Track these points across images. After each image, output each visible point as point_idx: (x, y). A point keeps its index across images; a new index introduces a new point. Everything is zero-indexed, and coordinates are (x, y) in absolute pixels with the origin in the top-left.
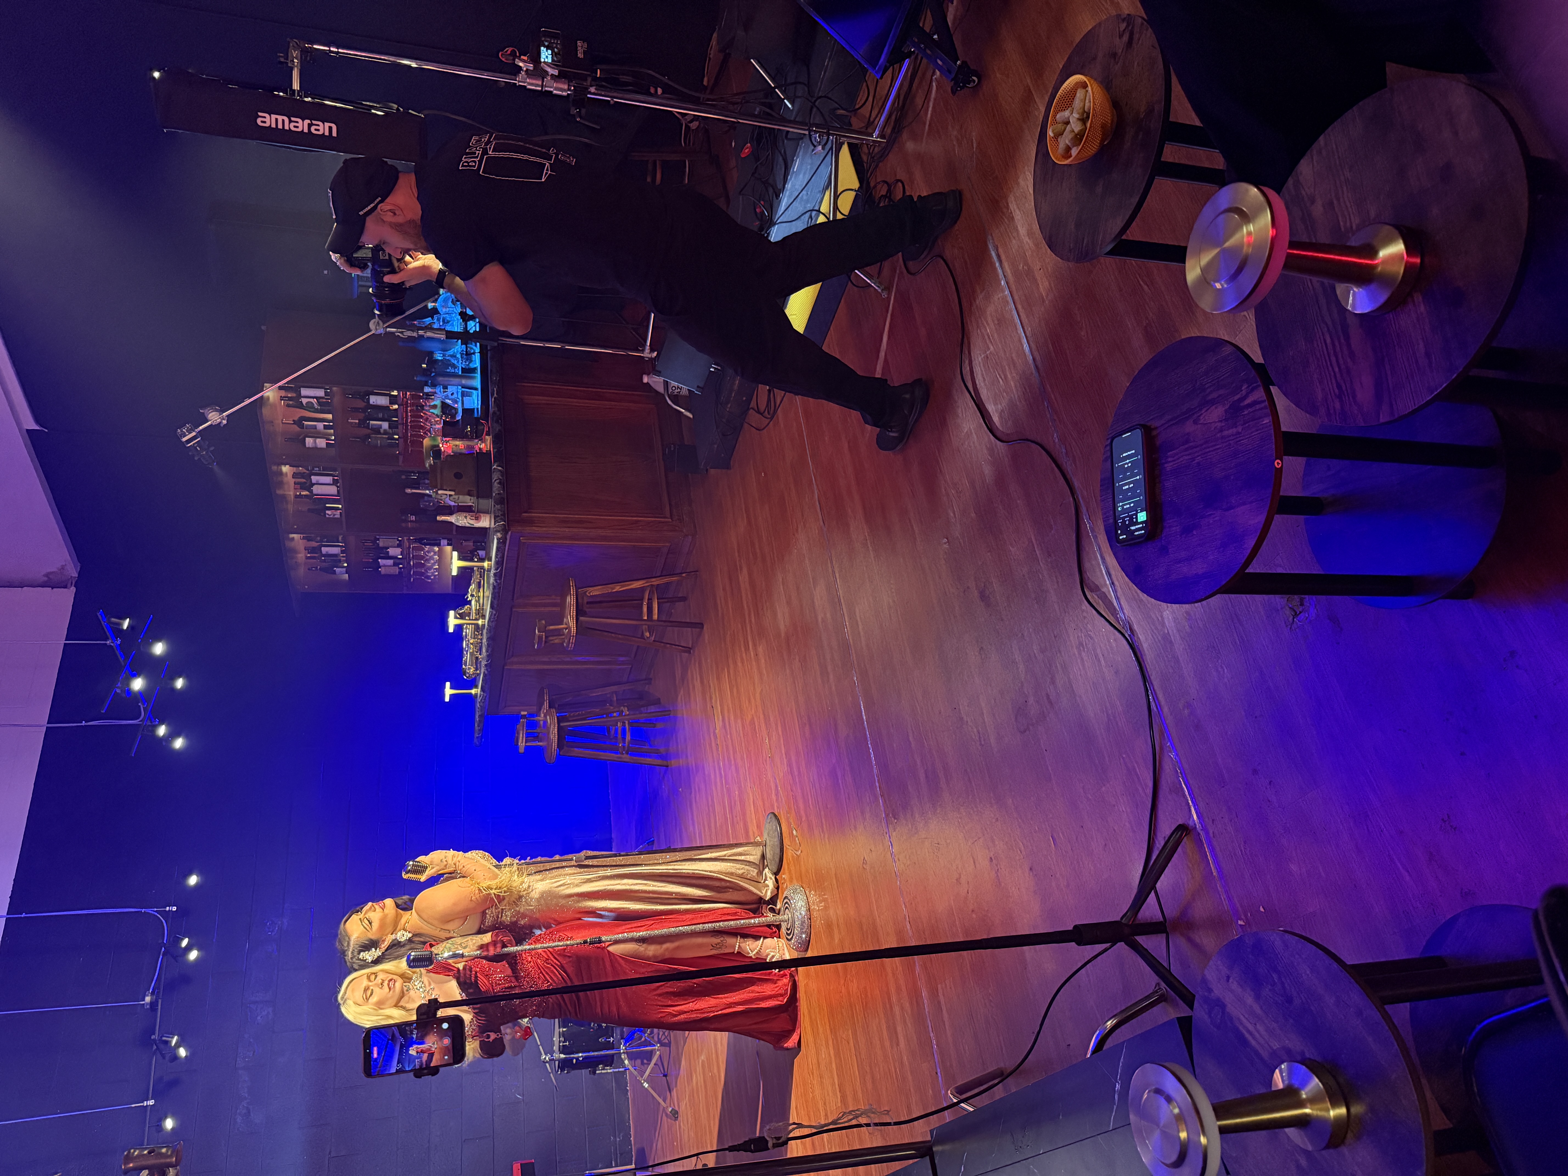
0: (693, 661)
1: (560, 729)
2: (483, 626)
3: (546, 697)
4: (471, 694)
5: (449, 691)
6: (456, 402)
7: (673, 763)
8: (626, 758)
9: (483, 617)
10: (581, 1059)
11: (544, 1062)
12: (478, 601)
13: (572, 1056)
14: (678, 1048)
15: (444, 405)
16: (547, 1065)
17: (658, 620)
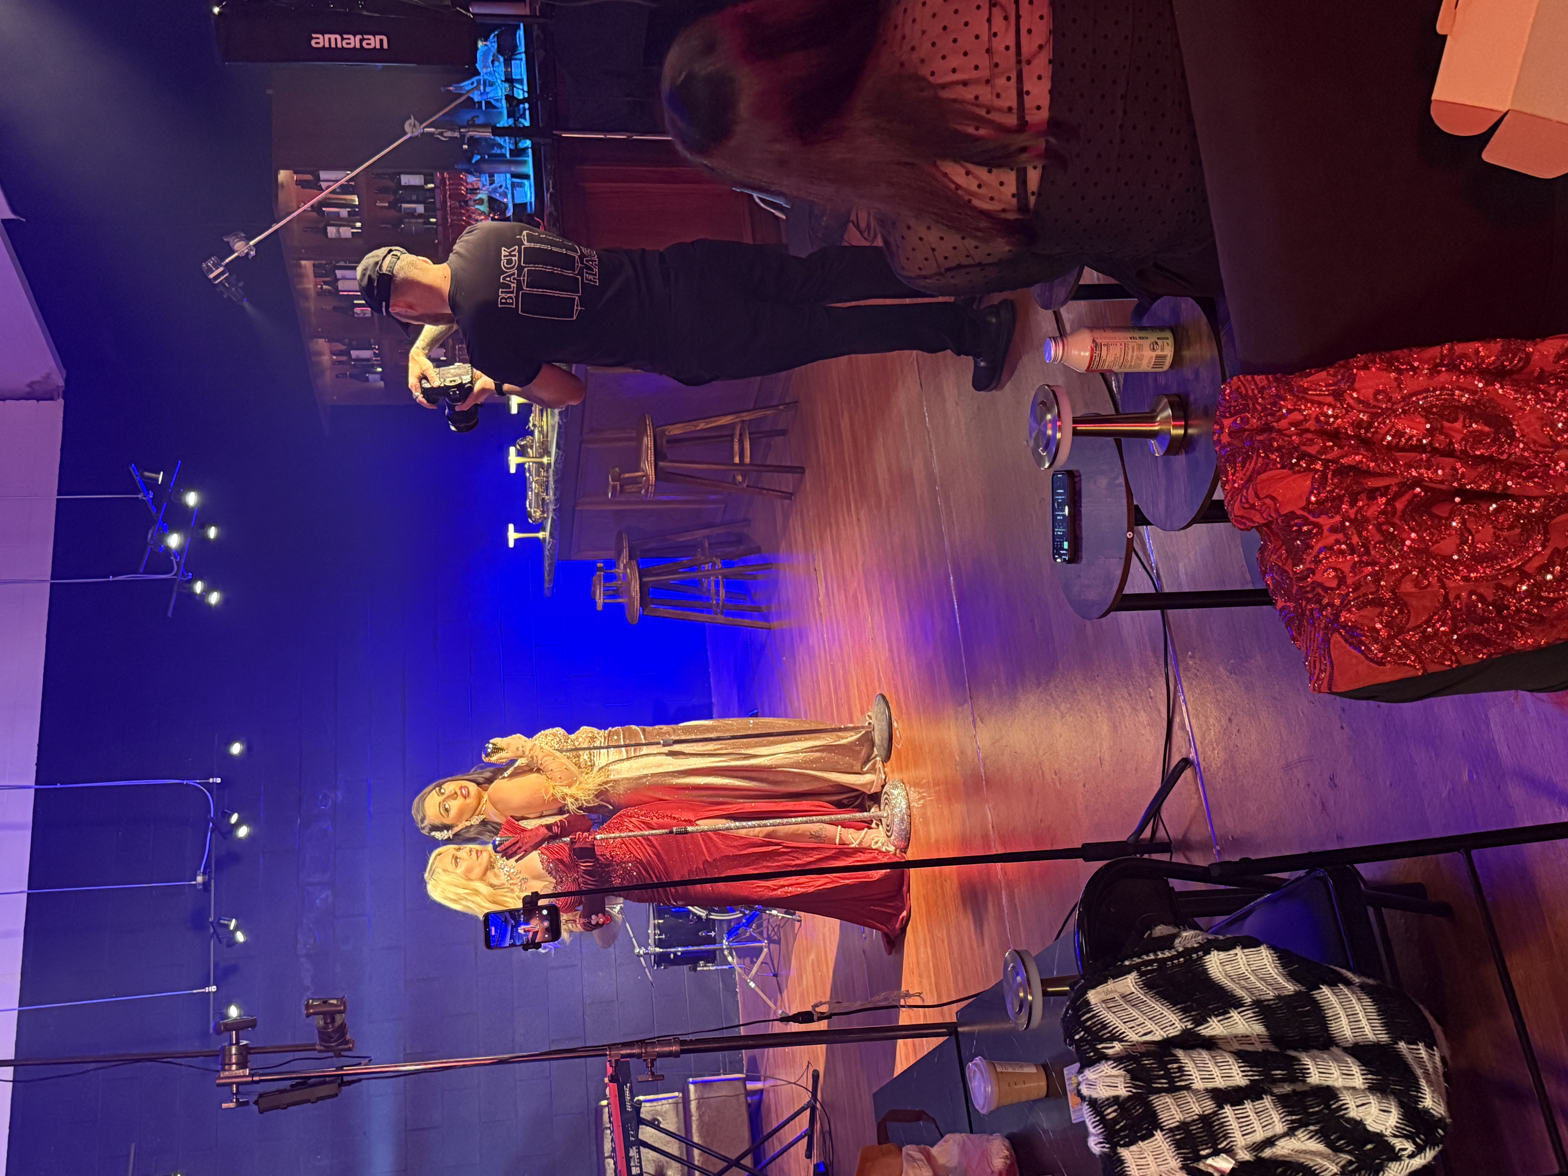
0: (794, 510)
1: (642, 585)
2: (549, 464)
3: (625, 544)
4: (537, 539)
5: (513, 535)
6: (505, 195)
7: (775, 625)
8: (720, 619)
9: (549, 454)
10: (679, 954)
11: (639, 956)
12: (541, 432)
13: (669, 950)
14: (787, 945)
15: (491, 200)
16: (642, 959)
17: (751, 464)
